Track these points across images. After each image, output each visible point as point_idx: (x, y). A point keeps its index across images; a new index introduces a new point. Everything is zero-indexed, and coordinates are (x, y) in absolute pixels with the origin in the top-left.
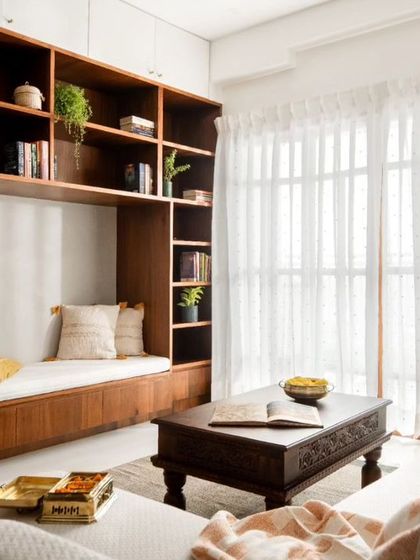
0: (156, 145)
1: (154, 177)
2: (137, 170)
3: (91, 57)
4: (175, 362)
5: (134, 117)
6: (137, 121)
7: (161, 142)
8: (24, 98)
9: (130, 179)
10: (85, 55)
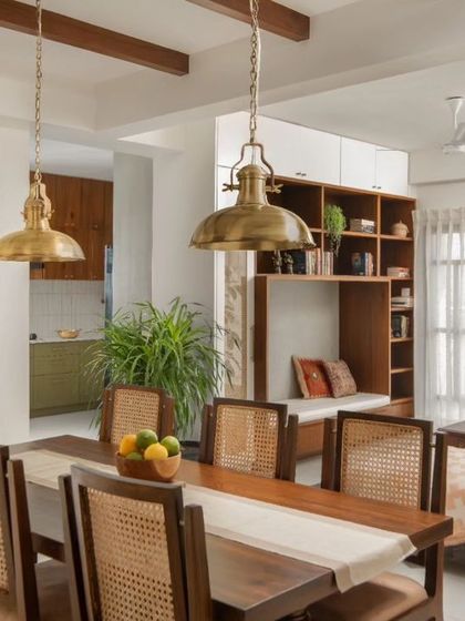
0: (376, 239)
1: (375, 262)
2: (363, 257)
3: (343, 185)
4: (393, 398)
5: (363, 221)
6: (365, 223)
7: (379, 236)
8: (397, 231)
9: (357, 264)
10: (338, 184)
